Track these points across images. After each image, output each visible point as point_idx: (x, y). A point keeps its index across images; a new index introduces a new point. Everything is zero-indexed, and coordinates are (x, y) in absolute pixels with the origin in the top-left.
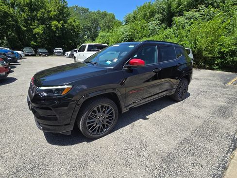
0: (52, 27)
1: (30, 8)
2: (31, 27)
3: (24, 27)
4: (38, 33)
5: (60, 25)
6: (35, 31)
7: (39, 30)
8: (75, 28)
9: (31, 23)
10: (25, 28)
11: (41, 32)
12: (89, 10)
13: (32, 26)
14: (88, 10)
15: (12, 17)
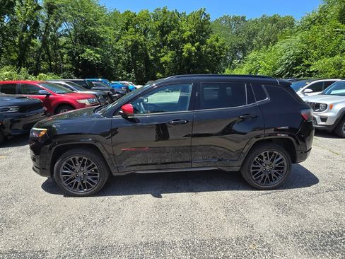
0: (183, 52)
1: (162, 31)
2: (159, 55)
3: (151, 55)
4: (165, 62)
5: (194, 48)
6: (162, 60)
7: (167, 57)
8: (216, 51)
9: (160, 50)
10: (152, 57)
11: (169, 60)
12: (247, 19)
13: (161, 53)
14: (243, 18)
15: (141, 45)
